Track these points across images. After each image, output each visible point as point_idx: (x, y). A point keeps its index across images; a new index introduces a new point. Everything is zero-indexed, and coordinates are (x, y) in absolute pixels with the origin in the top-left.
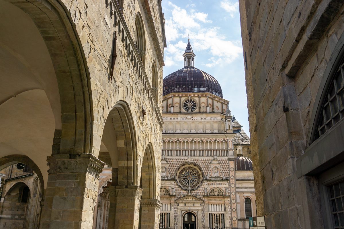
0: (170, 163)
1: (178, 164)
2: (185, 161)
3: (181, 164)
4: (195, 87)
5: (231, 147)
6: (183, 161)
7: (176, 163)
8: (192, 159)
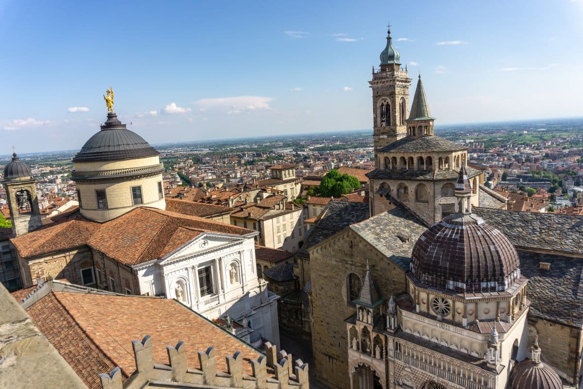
0: (415, 373)
1: (424, 379)
2: (432, 379)
3: (427, 380)
4: (449, 280)
5: (491, 385)
6: (430, 377)
7: (422, 376)
8: (440, 380)
